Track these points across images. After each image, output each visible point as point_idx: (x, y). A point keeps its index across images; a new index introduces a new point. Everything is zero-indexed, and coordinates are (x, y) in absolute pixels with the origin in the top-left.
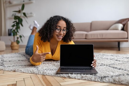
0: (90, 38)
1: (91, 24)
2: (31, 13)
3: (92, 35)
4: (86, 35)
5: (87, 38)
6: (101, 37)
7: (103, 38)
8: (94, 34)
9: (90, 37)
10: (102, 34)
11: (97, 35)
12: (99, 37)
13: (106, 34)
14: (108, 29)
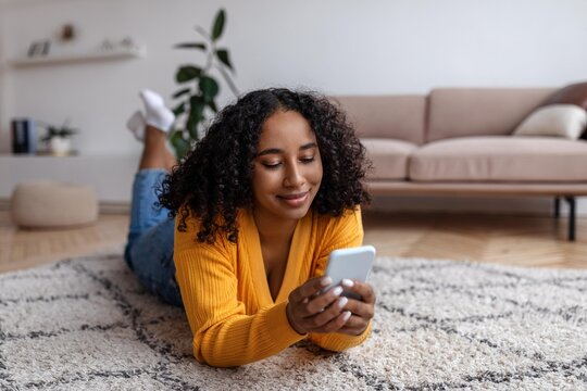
0: (431, 176)
1: (428, 101)
2: (127, 42)
3: (437, 161)
4: (410, 161)
5: (413, 176)
6: (484, 175)
7: (495, 175)
8: (449, 160)
9: (427, 172)
10: (489, 161)
11: (464, 160)
12: (474, 174)
13: (510, 159)
14: (509, 132)
